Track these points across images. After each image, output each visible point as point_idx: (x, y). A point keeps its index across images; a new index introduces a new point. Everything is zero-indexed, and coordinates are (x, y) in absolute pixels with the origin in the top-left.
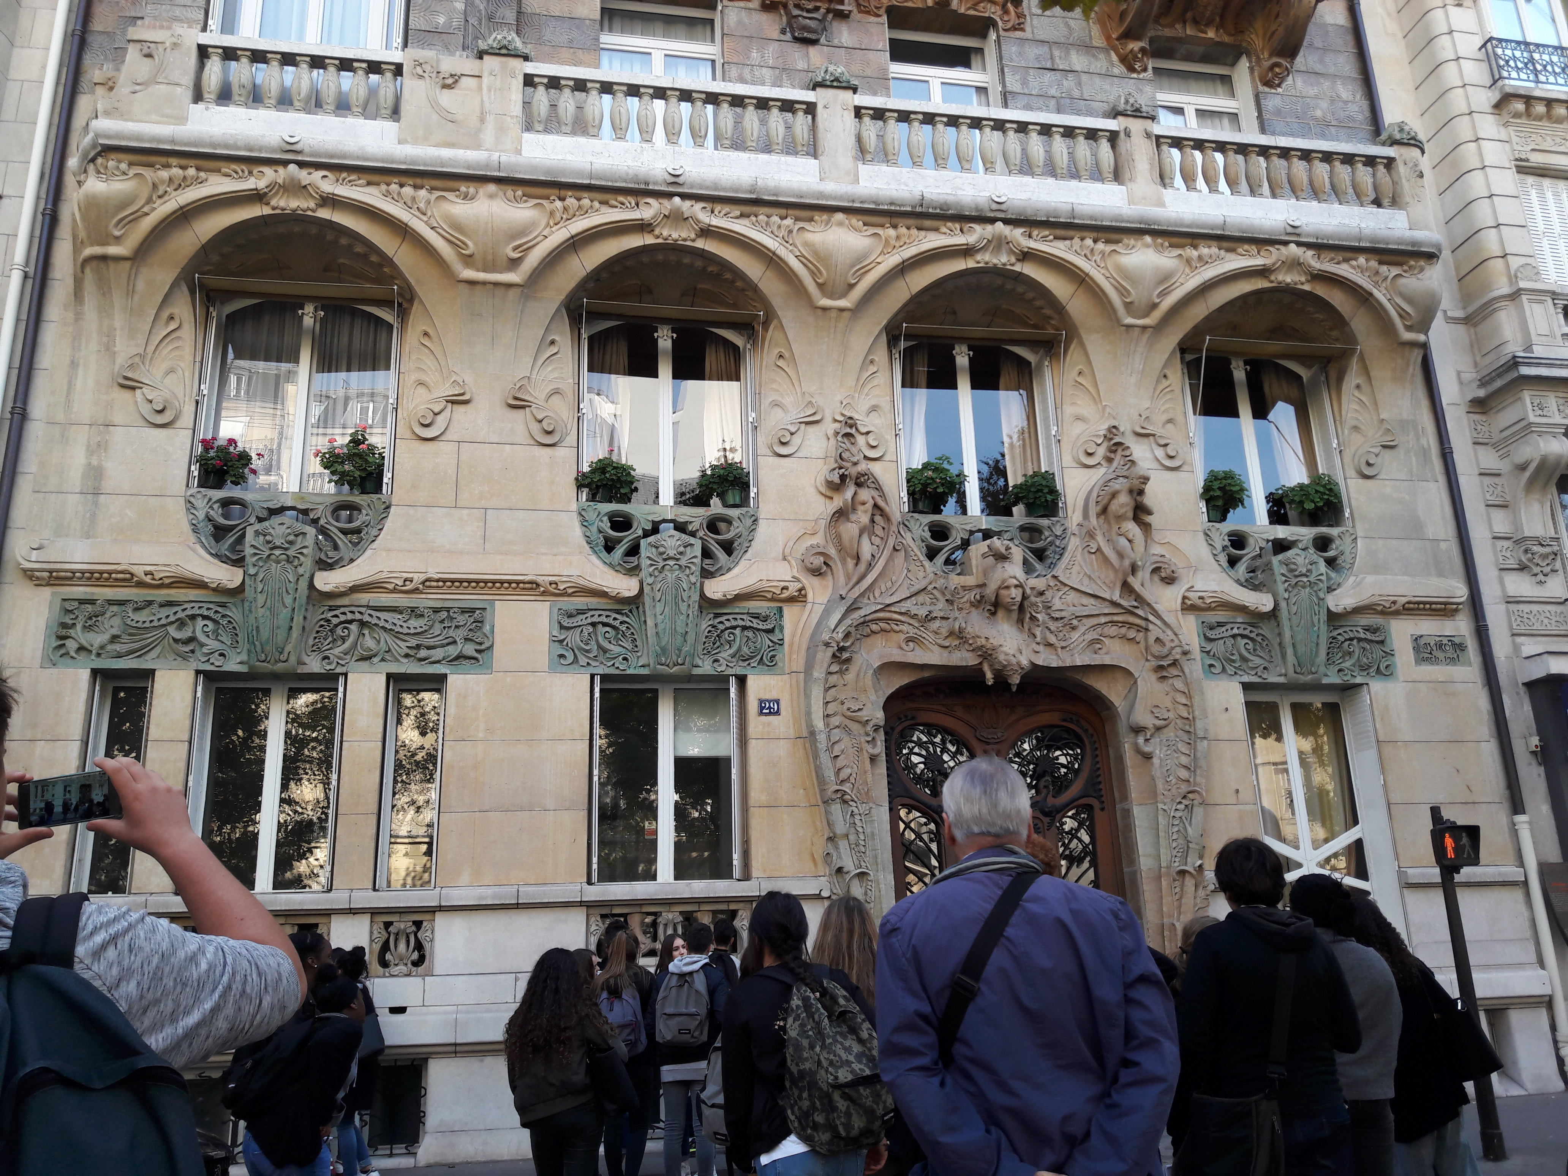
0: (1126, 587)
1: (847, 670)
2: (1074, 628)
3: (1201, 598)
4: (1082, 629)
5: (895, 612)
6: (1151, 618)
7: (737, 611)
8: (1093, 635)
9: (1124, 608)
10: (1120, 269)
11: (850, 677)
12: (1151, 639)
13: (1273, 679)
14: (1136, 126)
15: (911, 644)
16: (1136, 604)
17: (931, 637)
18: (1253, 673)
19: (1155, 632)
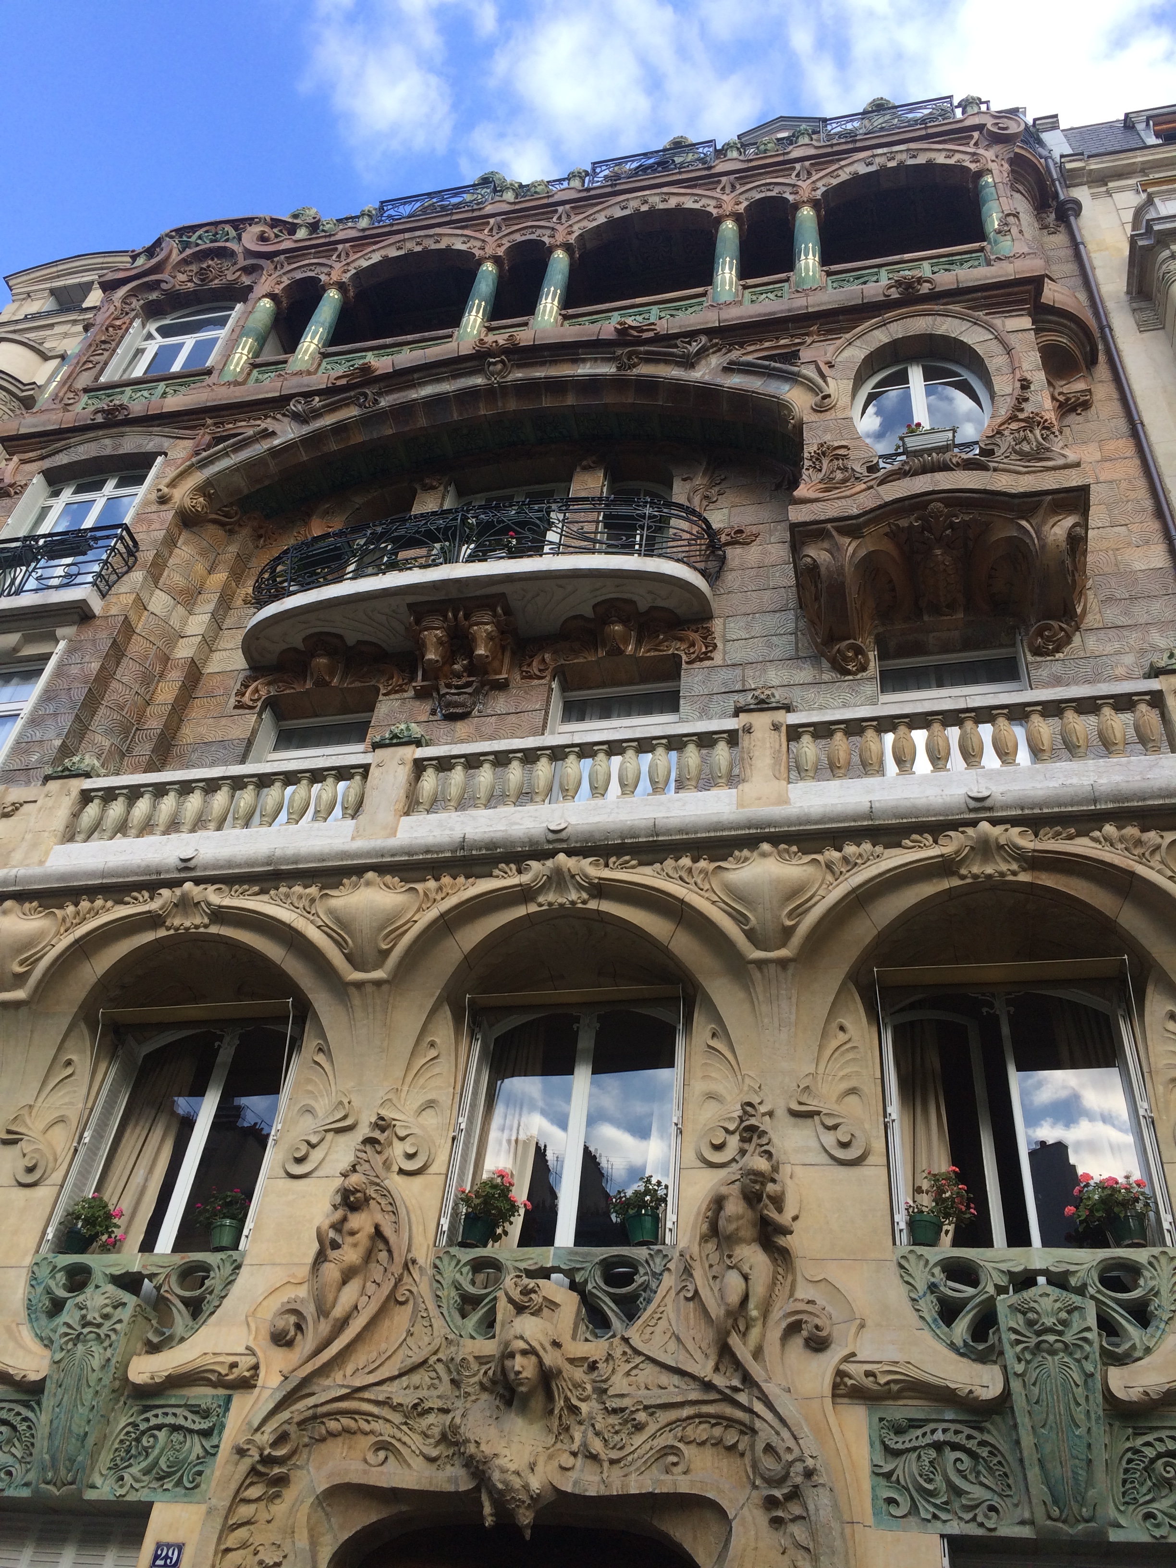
0: (725, 1352)
1: (277, 1495)
2: (639, 1427)
3: (868, 1374)
4: (652, 1428)
5: (369, 1401)
6: (759, 1407)
7: (173, 1401)
8: (667, 1439)
9: (720, 1392)
10: (732, 890)
11: (279, 1509)
12: (760, 1446)
13: (1008, 1529)
14: (761, 721)
15: (382, 1454)
16: (736, 1382)
17: (415, 1441)
18: (968, 1516)
19: (765, 1434)
